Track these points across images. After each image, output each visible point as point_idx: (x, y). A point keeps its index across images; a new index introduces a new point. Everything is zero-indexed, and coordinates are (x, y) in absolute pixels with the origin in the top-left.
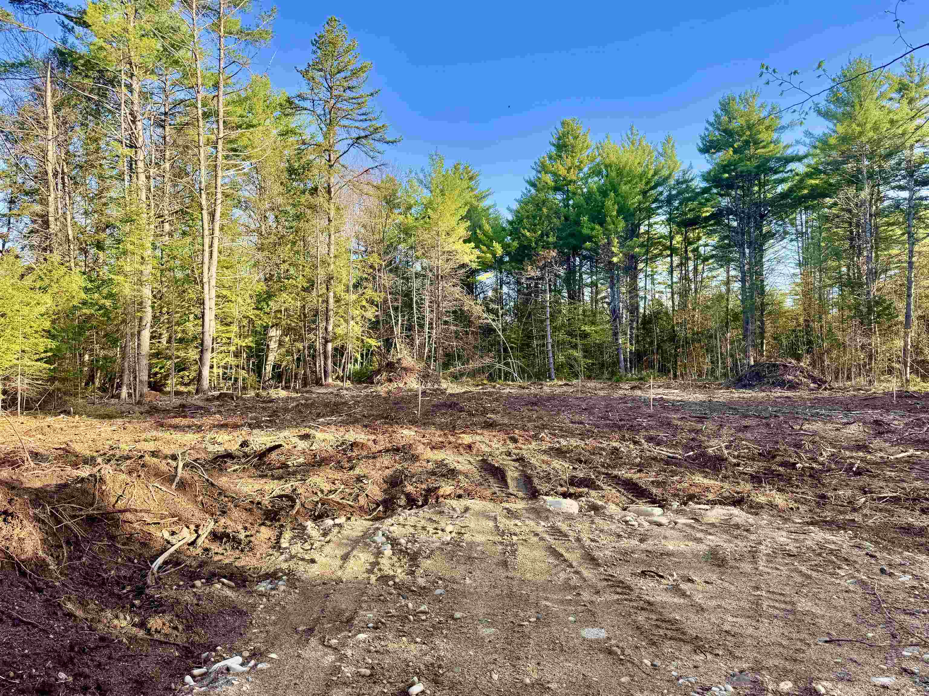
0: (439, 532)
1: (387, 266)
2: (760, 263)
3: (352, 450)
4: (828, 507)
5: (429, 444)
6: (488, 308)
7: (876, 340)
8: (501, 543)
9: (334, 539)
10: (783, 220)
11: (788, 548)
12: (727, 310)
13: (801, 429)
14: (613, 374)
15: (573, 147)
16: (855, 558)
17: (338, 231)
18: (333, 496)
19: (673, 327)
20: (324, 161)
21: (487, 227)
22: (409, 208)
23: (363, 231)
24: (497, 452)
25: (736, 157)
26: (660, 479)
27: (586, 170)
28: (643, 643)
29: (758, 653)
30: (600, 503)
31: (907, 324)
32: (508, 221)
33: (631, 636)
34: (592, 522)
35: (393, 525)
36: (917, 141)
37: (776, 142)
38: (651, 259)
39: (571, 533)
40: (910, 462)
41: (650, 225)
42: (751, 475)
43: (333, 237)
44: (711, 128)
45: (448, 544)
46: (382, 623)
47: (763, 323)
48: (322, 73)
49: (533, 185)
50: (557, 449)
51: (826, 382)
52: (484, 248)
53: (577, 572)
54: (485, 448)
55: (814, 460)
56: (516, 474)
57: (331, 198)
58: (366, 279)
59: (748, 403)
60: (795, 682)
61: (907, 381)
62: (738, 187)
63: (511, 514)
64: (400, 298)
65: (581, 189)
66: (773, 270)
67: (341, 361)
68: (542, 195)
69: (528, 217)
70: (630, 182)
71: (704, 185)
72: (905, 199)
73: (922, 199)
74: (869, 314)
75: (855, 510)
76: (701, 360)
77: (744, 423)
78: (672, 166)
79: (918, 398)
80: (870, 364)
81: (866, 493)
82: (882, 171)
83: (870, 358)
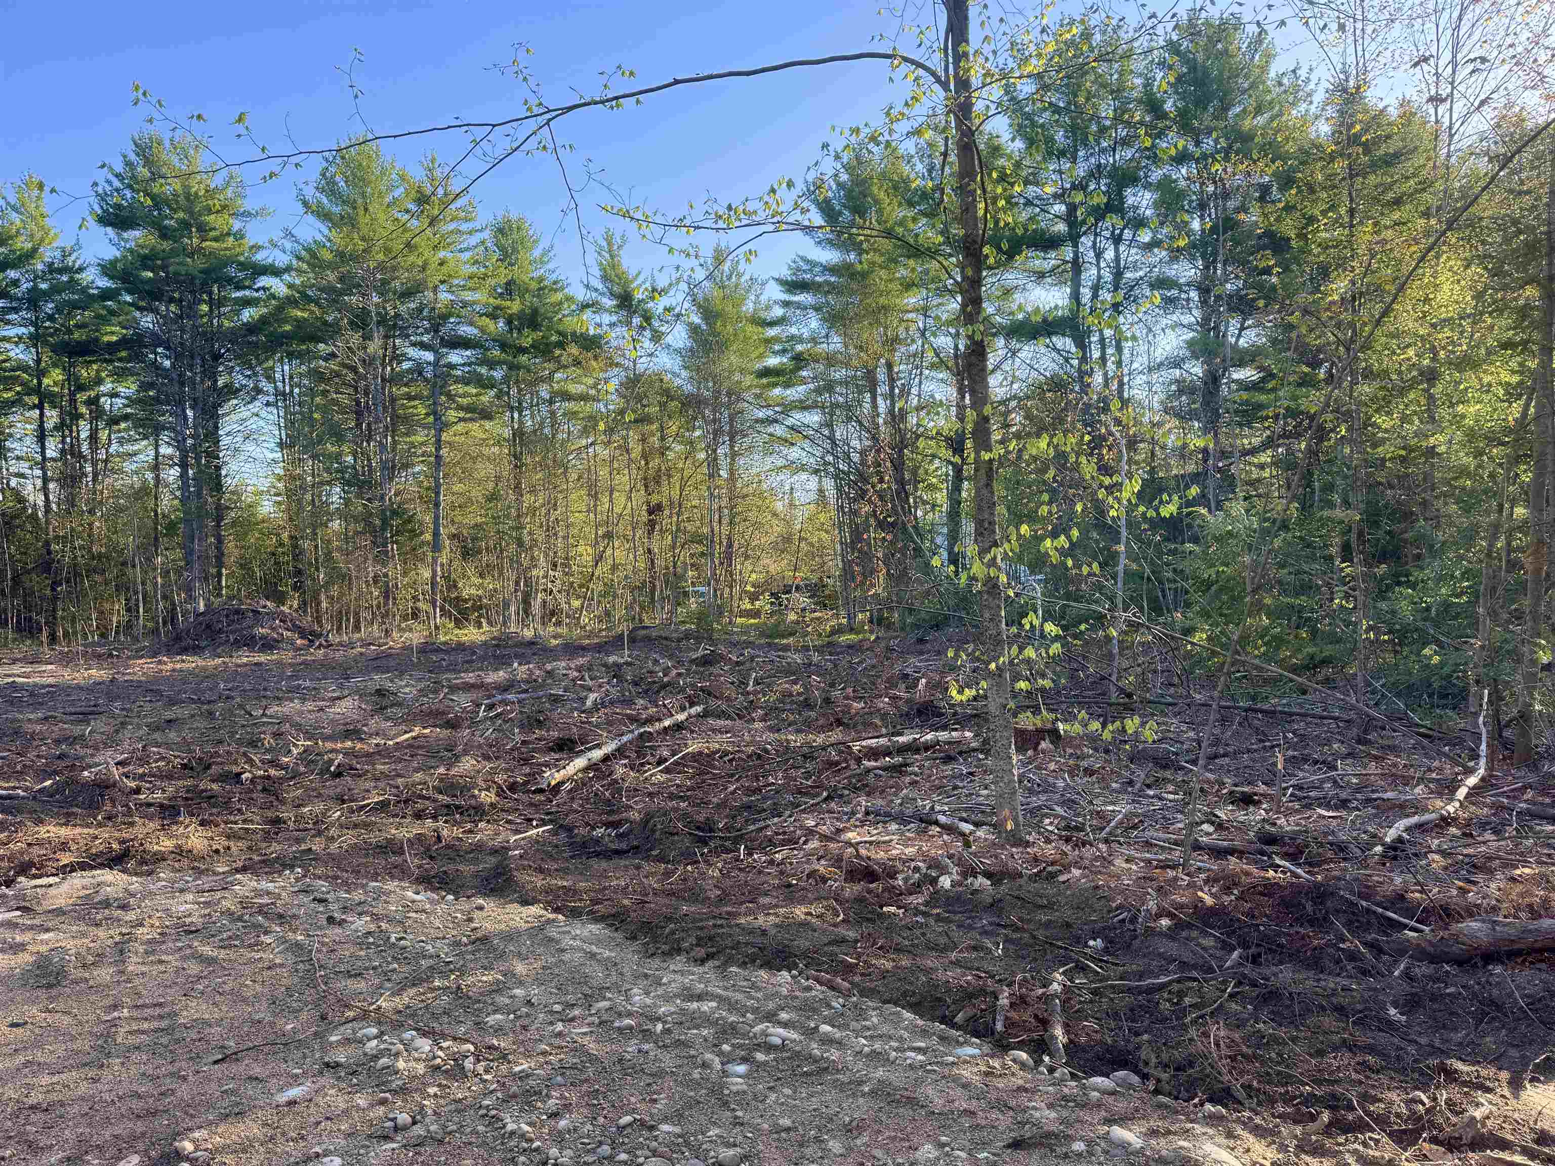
2: (213, 436)
4: (282, 835)
7: (394, 570)
10: (251, 368)
11: (188, 920)
12: (156, 514)
13: (264, 715)
16: (294, 911)
19: (47, 544)
25: (166, 245)
29: (88, 1124)
31: (436, 546)
36: (442, 282)
37: (239, 236)
40: (413, 746)
42: (161, 806)
44: (117, 183)
47: (220, 540)
51: (319, 636)
55: (273, 763)
59: (184, 677)
60: (145, 1153)
61: (436, 628)
62: (171, 300)
66: (237, 450)
71: (104, 283)
72: (429, 363)
73: (451, 366)
74: (383, 529)
75: (319, 833)
76: (107, 606)
77: (169, 715)
78: (38, 235)
79: (446, 652)
80: (386, 604)
81: (343, 802)
82: (397, 315)
83: (387, 597)
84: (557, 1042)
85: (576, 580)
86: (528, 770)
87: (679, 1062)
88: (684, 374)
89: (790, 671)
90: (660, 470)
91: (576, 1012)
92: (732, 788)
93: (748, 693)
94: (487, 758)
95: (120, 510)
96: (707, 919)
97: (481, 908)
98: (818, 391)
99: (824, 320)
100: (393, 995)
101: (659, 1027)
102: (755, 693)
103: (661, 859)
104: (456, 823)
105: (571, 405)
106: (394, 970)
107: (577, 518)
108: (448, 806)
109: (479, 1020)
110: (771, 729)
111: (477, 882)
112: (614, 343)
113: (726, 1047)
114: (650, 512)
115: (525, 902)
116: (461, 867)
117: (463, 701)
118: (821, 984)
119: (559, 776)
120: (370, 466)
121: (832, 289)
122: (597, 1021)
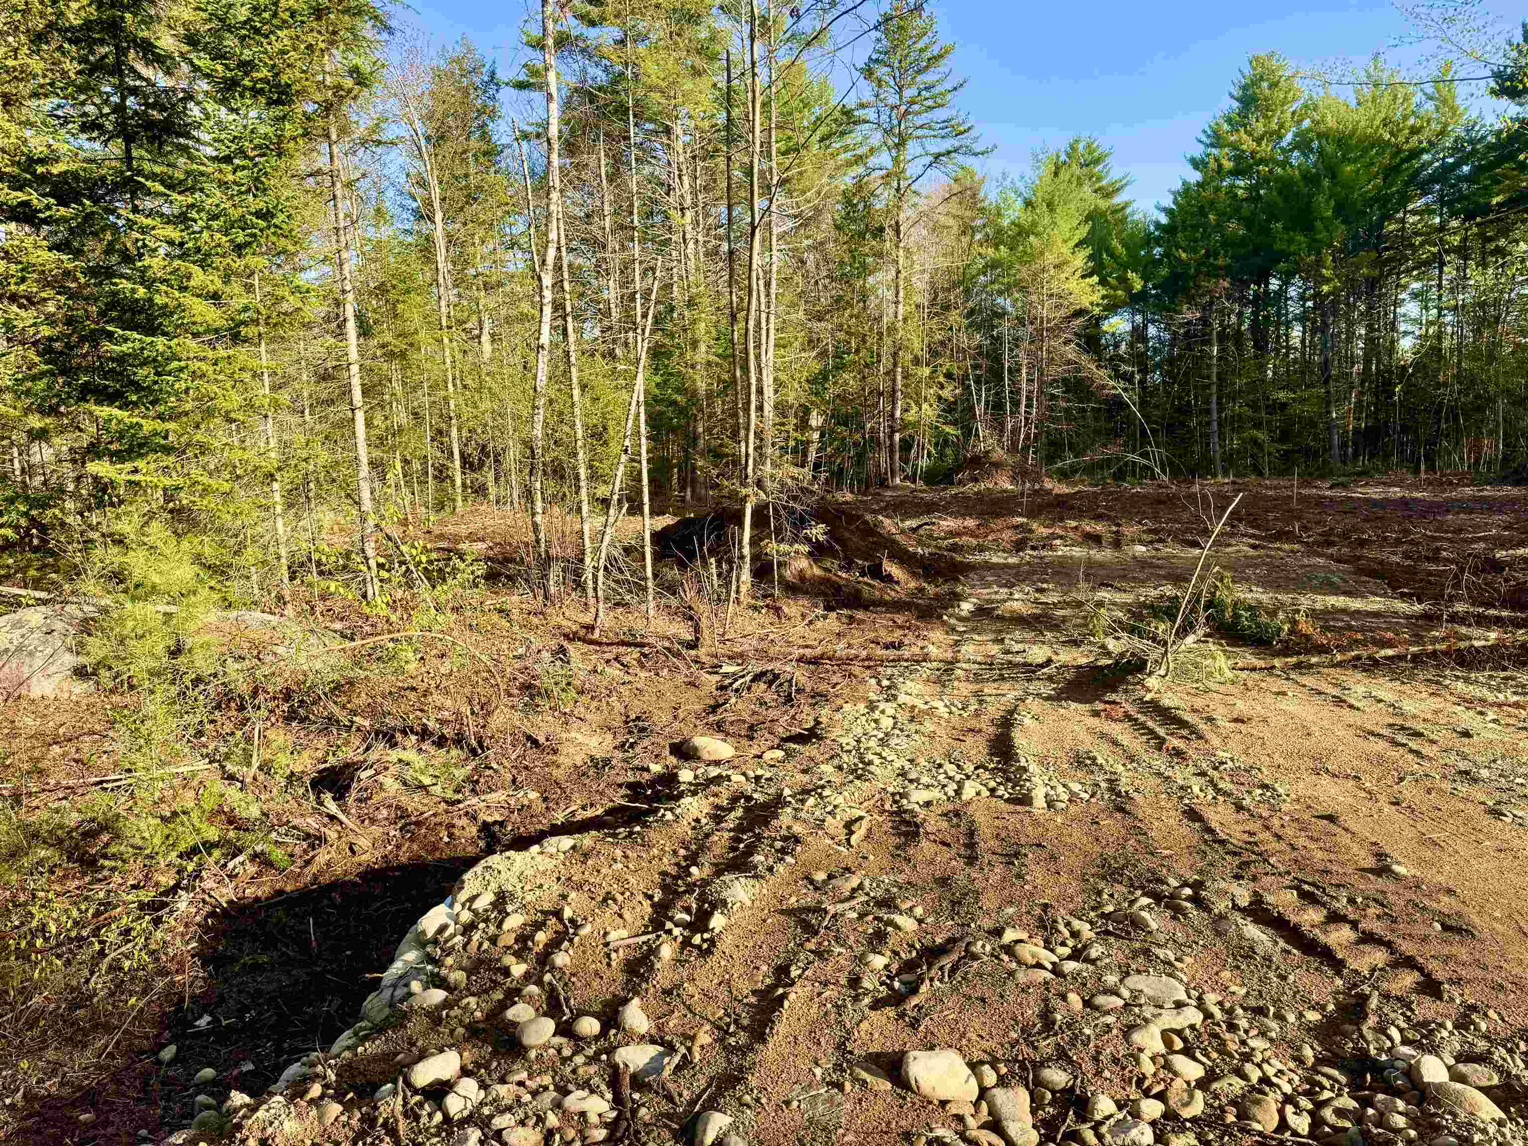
6: (1117, 372)
15: (1268, 101)
21: (1119, 249)
27: (1289, 136)
49: (1197, 165)
52: (1114, 282)
57: (900, 241)
64: (985, 363)
69: (1184, 229)
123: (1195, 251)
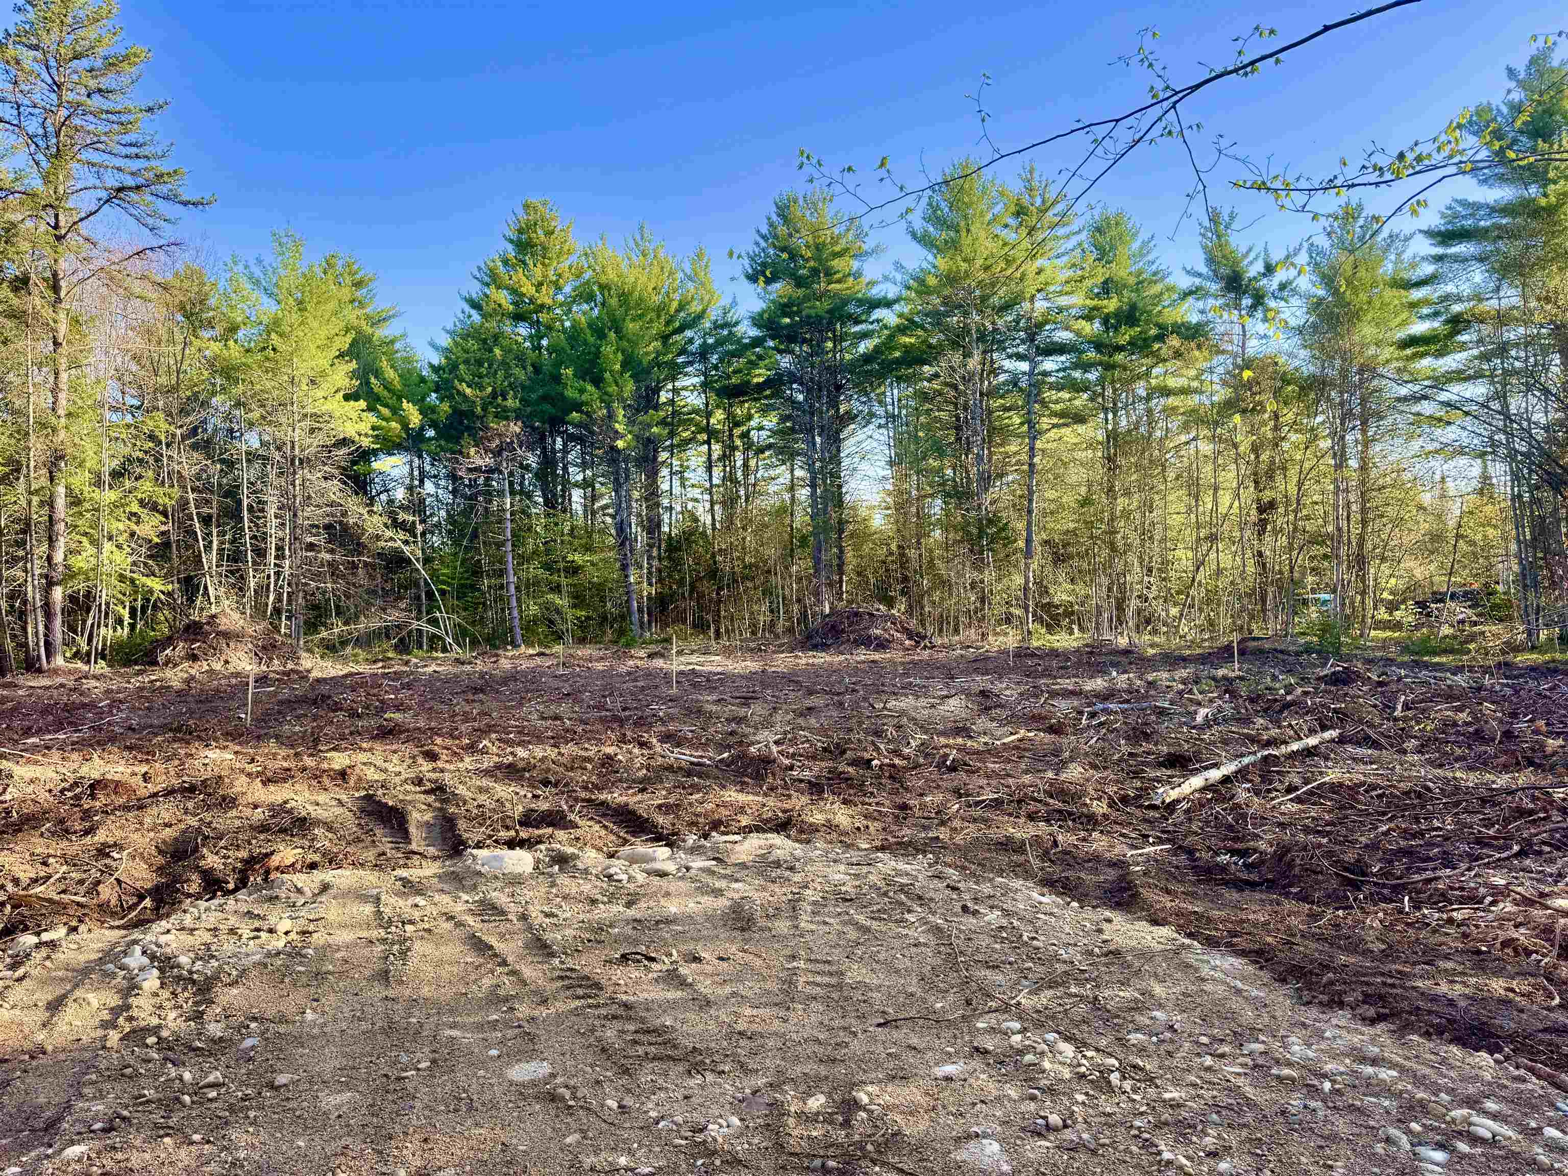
0: (263, 935)
1: (184, 438)
2: (836, 459)
3: (93, 796)
4: (910, 821)
5: (259, 774)
6: (395, 520)
7: (989, 575)
8: (384, 941)
9: (34, 972)
10: (867, 394)
11: (843, 889)
12: (792, 529)
13: (885, 708)
14: (622, 632)
15: (544, 248)
16: (932, 894)
17: (75, 364)
18: (42, 888)
19: (713, 556)
20: (43, 227)
21: (390, 374)
22: (233, 329)
23: (134, 367)
24: (397, 780)
25: (801, 292)
26: (671, 801)
27: (567, 289)
28: (609, 1074)
29: (783, 1059)
30: (570, 850)
31: (1028, 553)
32: (432, 366)
33: (591, 1066)
34: (553, 884)
35: (168, 931)
36: (1039, 291)
37: (857, 275)
38: (678, 446)
39: (512, 908)
40: (1019, 748)
41: (675, 391)
42: (810, 782)
43: (64, 376)
44: (763, 244)
45: (278, 953)
46: (124, 1119)
47: (841, 551)
48: (39, 55)
49: (475, 305)
50: (510, 766)
51: (924, 637)
52: (385, 411)
53: (513, 973)
54: (372, 774)
55: (897, 753)
56: (428, 817)
57: (59, 300)
58: (140, 461)
59: (815, 672)
60: (829, 1095)
61: (1029, 632)
62: (804, 341)
63: (410, 887)
64: (215, 498)
65: (562, 321)
66: (854, 469)
67: (84, 622)
68: (492, 325)
69: (466, 362)
70: (641, 317)
71: (754, 332)
72: (1024, 373)
73: (1045, 374)
74: (980, 537)
75: (943, 823)
76: (756, 607)
77: (808, 703)
78: (707, 298)
79: (1040, 657)
80: (982, 609)
81: (960, 796)
82: (995, 330)
83: (983, 601)
84: (1208, 1076)
85: (1174, 586)
86: (1139, 784)
87: (1356, 1130)
88: (1303, 353)
89: (1450, 696)
90: (1273, 462)
91: (1226, 1049)
92: (1385, 828)
93: (1396, 719)
94: (1094, 767)
95: (766, 526)
96: (1374, 975)
97: (1109, 921)
98: (1485, 357)
99: (1492, 271)
100: (1030, 993)
101: (1327, 1086)
102: (1405, 719)
103: (1304, 898)
104: (1073, 831)
105: (1172, 401)
106: (1029, 969)
107: (1175, 520)
108: (1060, 811)
109: (1120, 1035)
110: (1430, 762)
111: (1098, 893)
112: (1220, 329)
113: (1415, 1126)
114: (1261, 510)
115: (1155, 922)
116: (1082, 875)
117: (1063, 706)
118: (1539, 1077)
119: (1174, 794)
120: (968, 477)
121: (1504, 233)
122: (1251, 1063)
123: (482, 388)
